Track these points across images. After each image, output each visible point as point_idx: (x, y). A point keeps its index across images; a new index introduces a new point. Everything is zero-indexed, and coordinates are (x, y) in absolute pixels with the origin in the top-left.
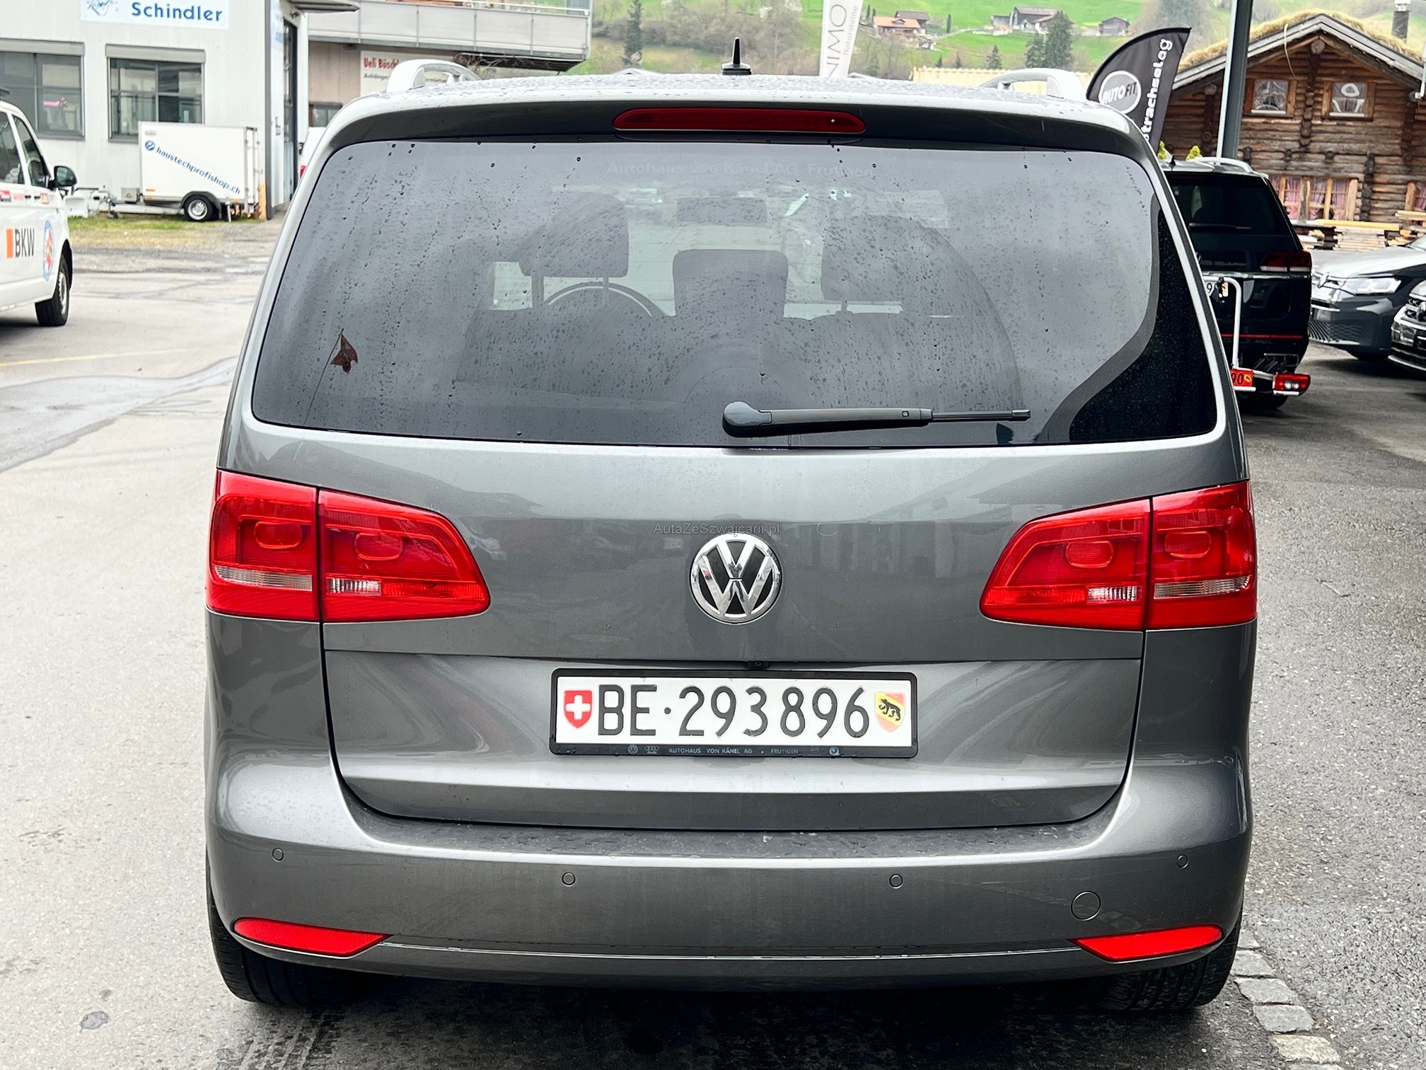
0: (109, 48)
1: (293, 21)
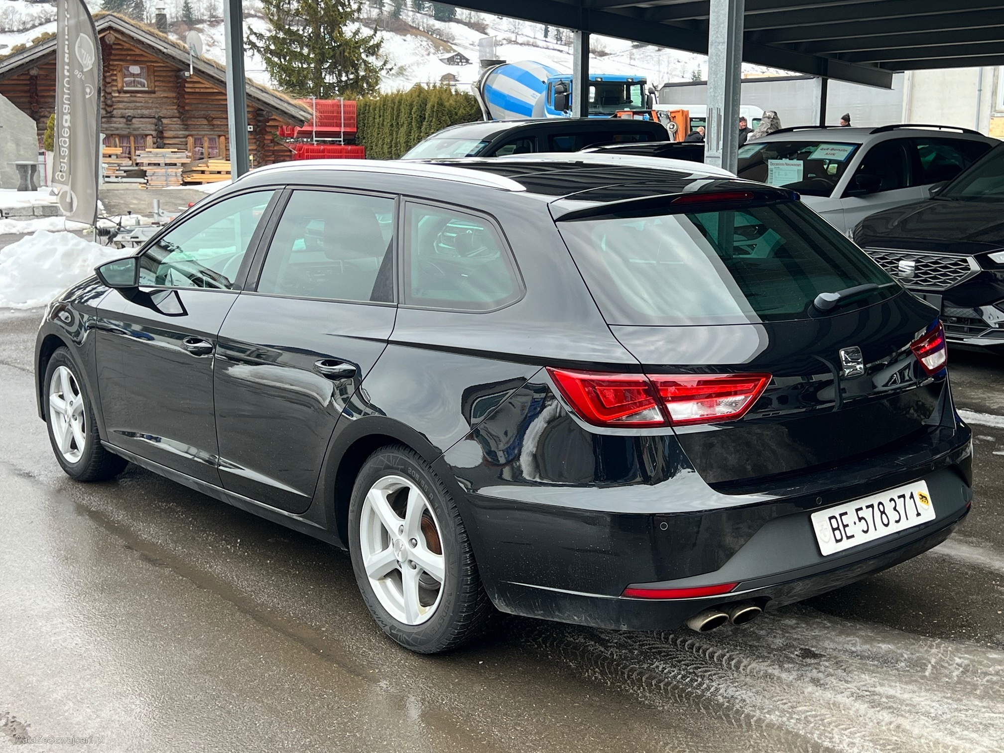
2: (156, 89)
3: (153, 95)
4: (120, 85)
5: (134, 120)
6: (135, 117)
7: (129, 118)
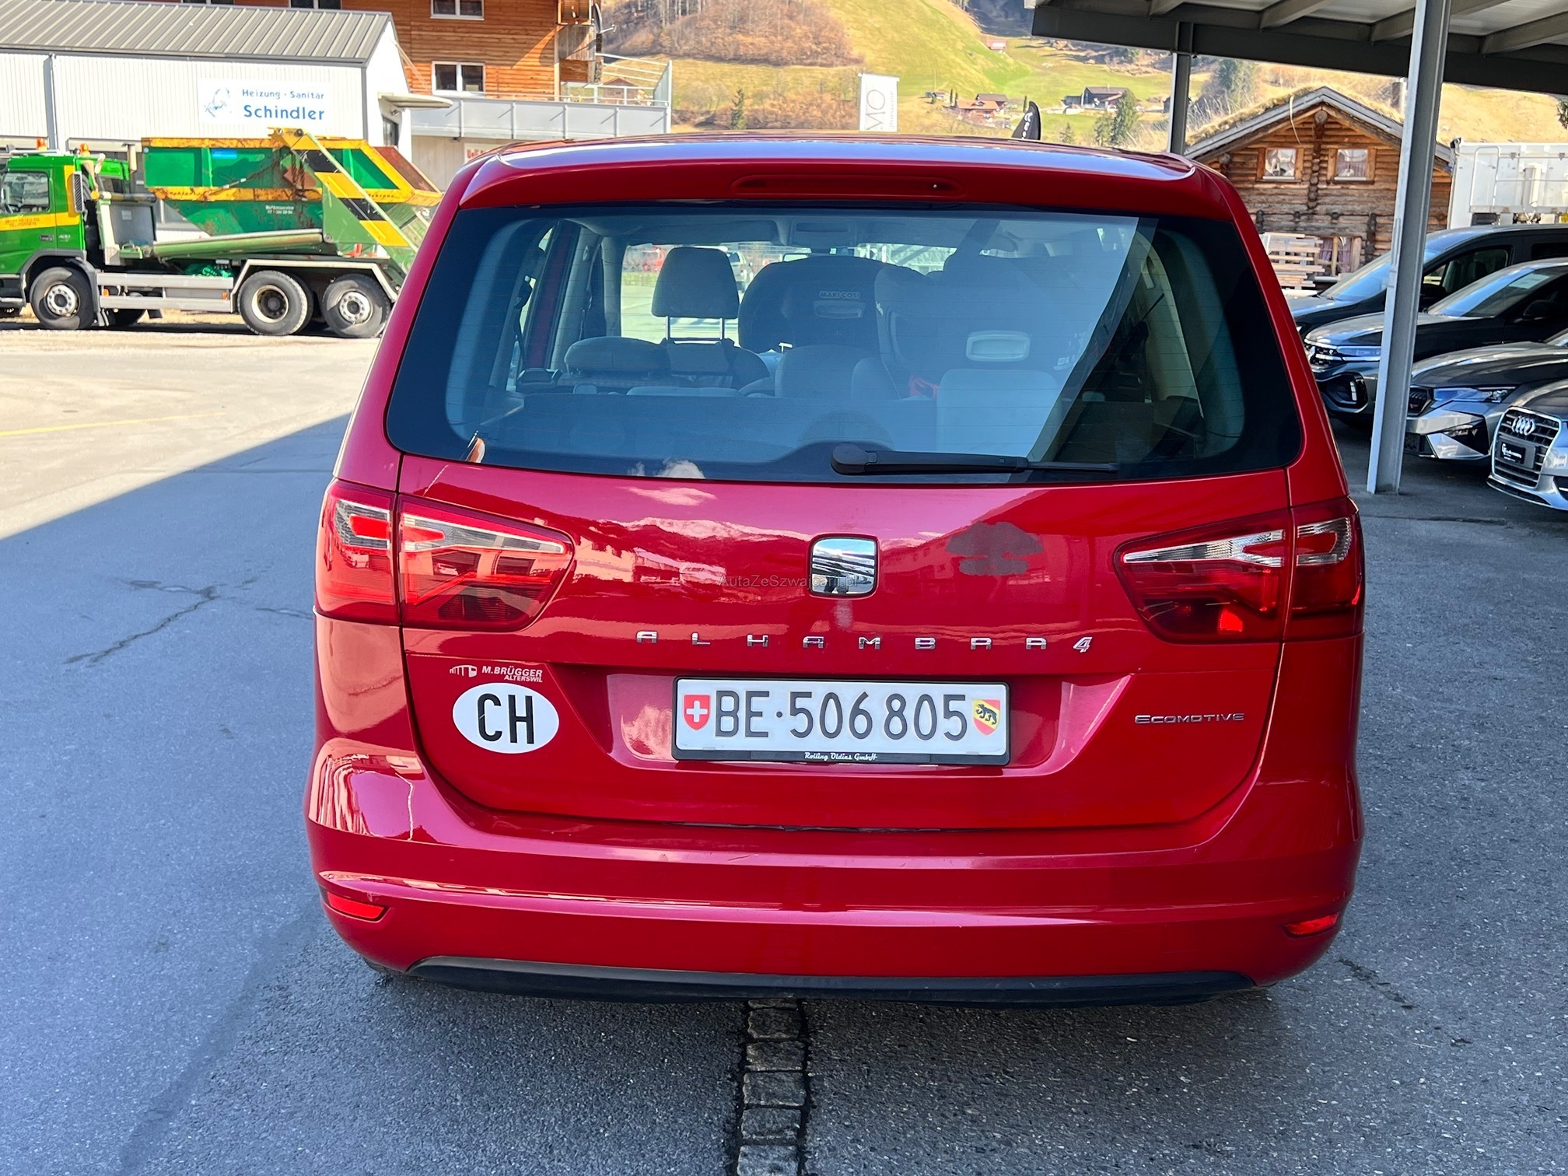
2: (1376, 179)
3: (1371, 187)
4: (1330, 174)
5: (1341, 219)
6: (1342, 215)
7: (1335, 216)
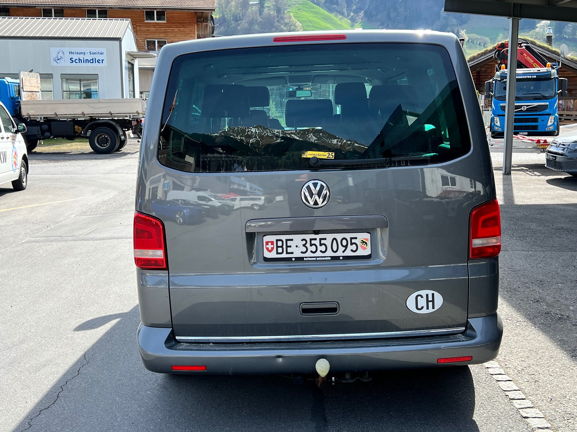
0: (62, 75)
1: (132, 62)
